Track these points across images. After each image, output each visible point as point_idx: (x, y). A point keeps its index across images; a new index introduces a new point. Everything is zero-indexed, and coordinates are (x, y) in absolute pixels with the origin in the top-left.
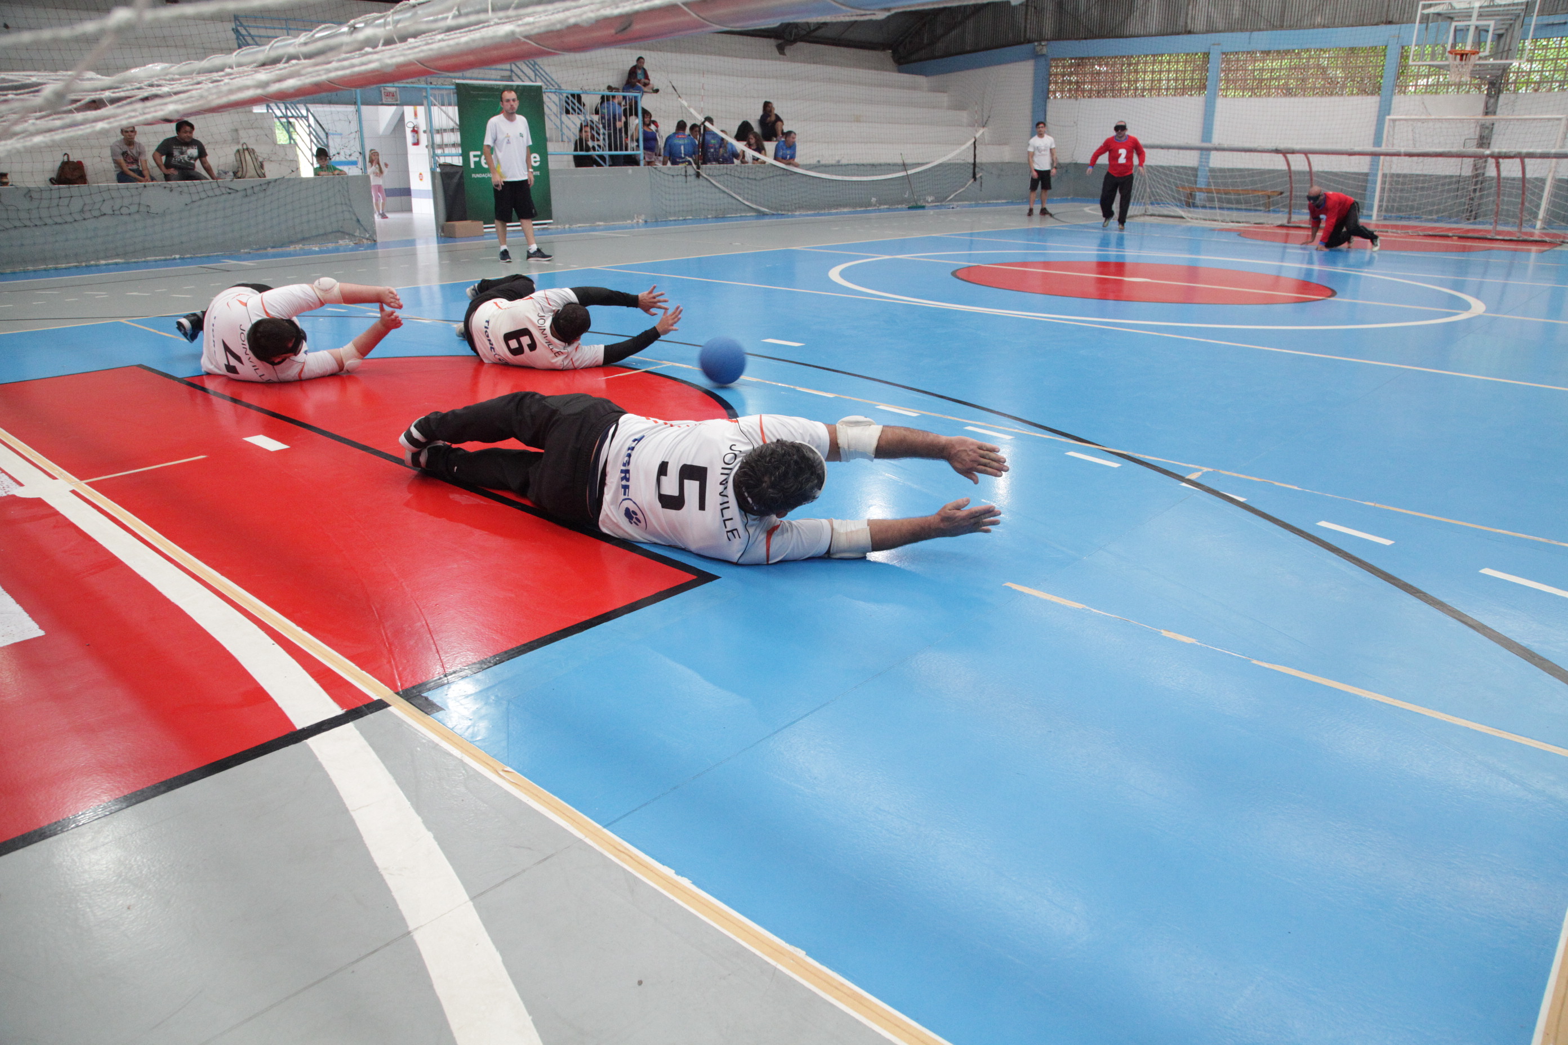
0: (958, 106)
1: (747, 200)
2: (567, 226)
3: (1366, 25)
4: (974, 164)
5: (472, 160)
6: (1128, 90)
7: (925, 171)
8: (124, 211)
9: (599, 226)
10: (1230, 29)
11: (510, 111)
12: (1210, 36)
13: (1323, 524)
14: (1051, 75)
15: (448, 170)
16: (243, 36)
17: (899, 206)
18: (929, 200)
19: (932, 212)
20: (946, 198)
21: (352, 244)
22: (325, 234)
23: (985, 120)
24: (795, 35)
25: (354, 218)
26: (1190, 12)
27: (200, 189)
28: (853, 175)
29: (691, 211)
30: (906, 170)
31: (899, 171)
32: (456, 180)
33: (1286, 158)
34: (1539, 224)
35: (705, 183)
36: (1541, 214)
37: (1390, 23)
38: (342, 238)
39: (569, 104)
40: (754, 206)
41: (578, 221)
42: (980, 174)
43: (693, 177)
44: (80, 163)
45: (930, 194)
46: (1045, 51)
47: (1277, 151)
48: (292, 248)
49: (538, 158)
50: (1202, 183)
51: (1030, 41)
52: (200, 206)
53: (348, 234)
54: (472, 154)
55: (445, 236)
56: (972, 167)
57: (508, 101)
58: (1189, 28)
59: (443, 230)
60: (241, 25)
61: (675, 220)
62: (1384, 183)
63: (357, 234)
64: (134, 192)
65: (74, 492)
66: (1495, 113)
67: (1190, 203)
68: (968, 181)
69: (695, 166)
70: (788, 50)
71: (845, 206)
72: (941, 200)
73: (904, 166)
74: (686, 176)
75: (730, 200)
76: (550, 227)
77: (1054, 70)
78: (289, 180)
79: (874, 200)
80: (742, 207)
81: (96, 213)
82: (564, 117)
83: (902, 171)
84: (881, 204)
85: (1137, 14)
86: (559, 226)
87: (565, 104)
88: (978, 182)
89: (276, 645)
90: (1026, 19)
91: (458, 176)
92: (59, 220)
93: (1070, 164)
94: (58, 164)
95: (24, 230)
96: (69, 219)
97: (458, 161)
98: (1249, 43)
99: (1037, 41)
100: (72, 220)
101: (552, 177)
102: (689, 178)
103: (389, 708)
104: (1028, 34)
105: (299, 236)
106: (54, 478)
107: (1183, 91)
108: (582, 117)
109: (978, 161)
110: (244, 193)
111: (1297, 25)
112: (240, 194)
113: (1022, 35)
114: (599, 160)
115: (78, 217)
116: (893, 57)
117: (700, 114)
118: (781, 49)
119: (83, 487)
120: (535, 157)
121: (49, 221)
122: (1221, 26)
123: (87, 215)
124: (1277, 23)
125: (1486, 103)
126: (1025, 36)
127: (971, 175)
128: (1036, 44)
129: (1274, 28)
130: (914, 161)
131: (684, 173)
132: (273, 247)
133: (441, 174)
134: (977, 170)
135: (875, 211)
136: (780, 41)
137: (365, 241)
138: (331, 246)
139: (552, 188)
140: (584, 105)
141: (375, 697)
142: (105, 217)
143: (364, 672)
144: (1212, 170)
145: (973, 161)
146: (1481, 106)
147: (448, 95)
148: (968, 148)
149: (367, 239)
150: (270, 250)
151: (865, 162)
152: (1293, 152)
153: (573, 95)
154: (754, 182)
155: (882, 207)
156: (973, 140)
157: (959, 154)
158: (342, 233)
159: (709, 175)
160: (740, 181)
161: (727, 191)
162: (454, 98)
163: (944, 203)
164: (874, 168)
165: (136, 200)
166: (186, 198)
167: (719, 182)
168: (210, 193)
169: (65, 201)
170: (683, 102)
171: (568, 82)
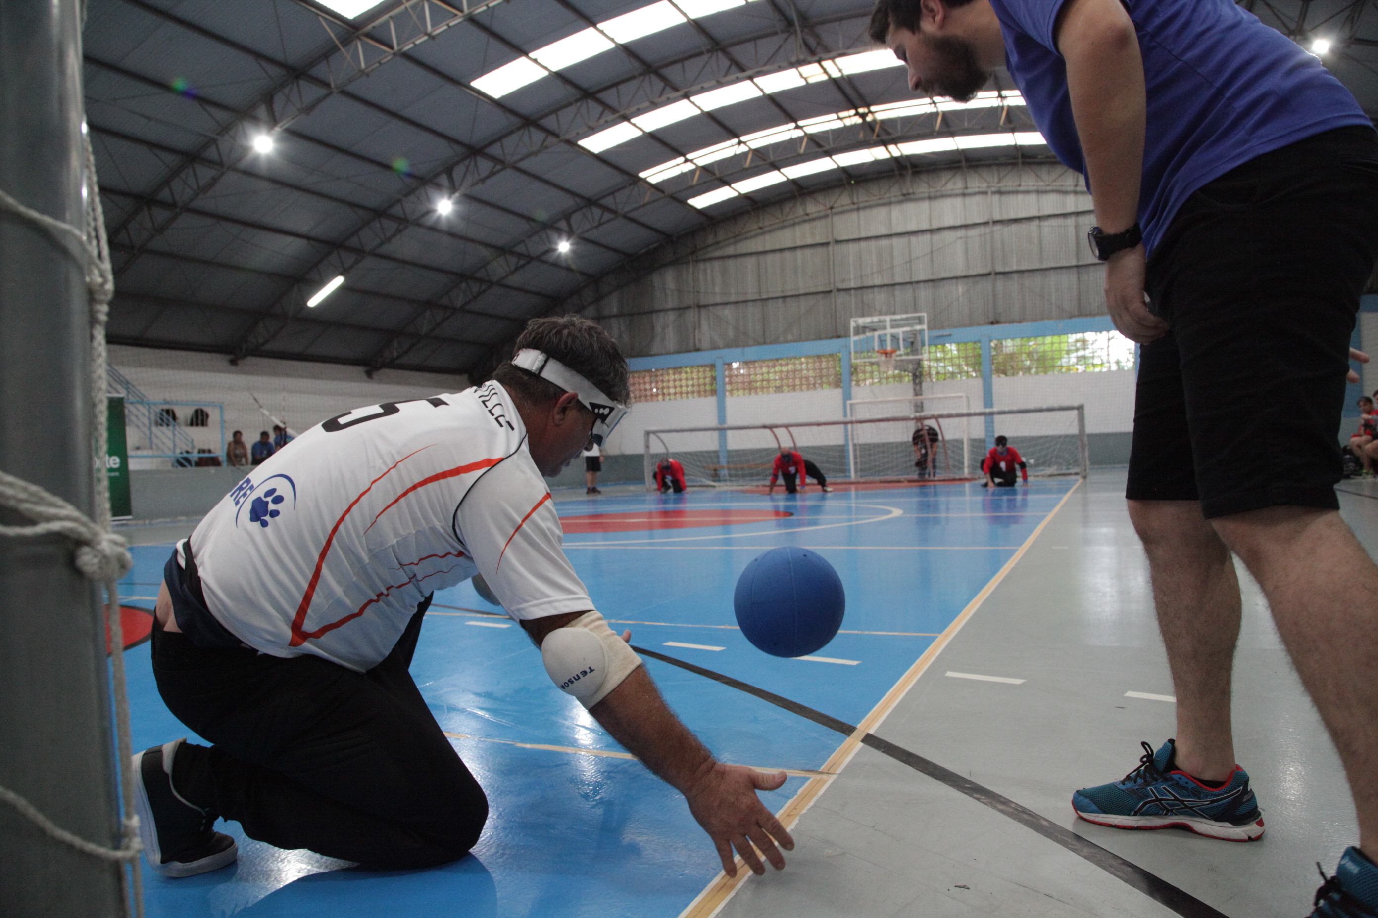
2: (145, 521)
3: (823, 339)
6: (657, 395)
10: (728, 346)
12: (713, 352)
13: (670, 644)
24: (381, 363)
26: (697, 336)
33: (773, 432)
34: (966, 471)
36: (966, 463)
37: (839, 337)
39: (161, 419)
41: (158, 517)
47: (765, 427)
49: (118, 461)
50: (723, 461)
58: (697, 347)
62: (855, 450)
66: (921, 394)
67: (716, 477)
70: (376, 375)
76: (129, 522)
85: (658, 339)
86: (139, 522)
87: (157, 419)
98: (743, 355)
101: (132, 478)
107: (700, 393)
111: (776, 341)
114: (183, 461)
118: (369, 375)
120: (114, 461)
122: (721, 344)
124: (762, 341)
125: (915, 390)
129: (759, 344)
136: (368, 368)
139: (132, 488)
140: (177, 419)
144: (729, 451)
146: (911, 392)
152: (777, 427)
170: (267, 413)
171: (158, 396)
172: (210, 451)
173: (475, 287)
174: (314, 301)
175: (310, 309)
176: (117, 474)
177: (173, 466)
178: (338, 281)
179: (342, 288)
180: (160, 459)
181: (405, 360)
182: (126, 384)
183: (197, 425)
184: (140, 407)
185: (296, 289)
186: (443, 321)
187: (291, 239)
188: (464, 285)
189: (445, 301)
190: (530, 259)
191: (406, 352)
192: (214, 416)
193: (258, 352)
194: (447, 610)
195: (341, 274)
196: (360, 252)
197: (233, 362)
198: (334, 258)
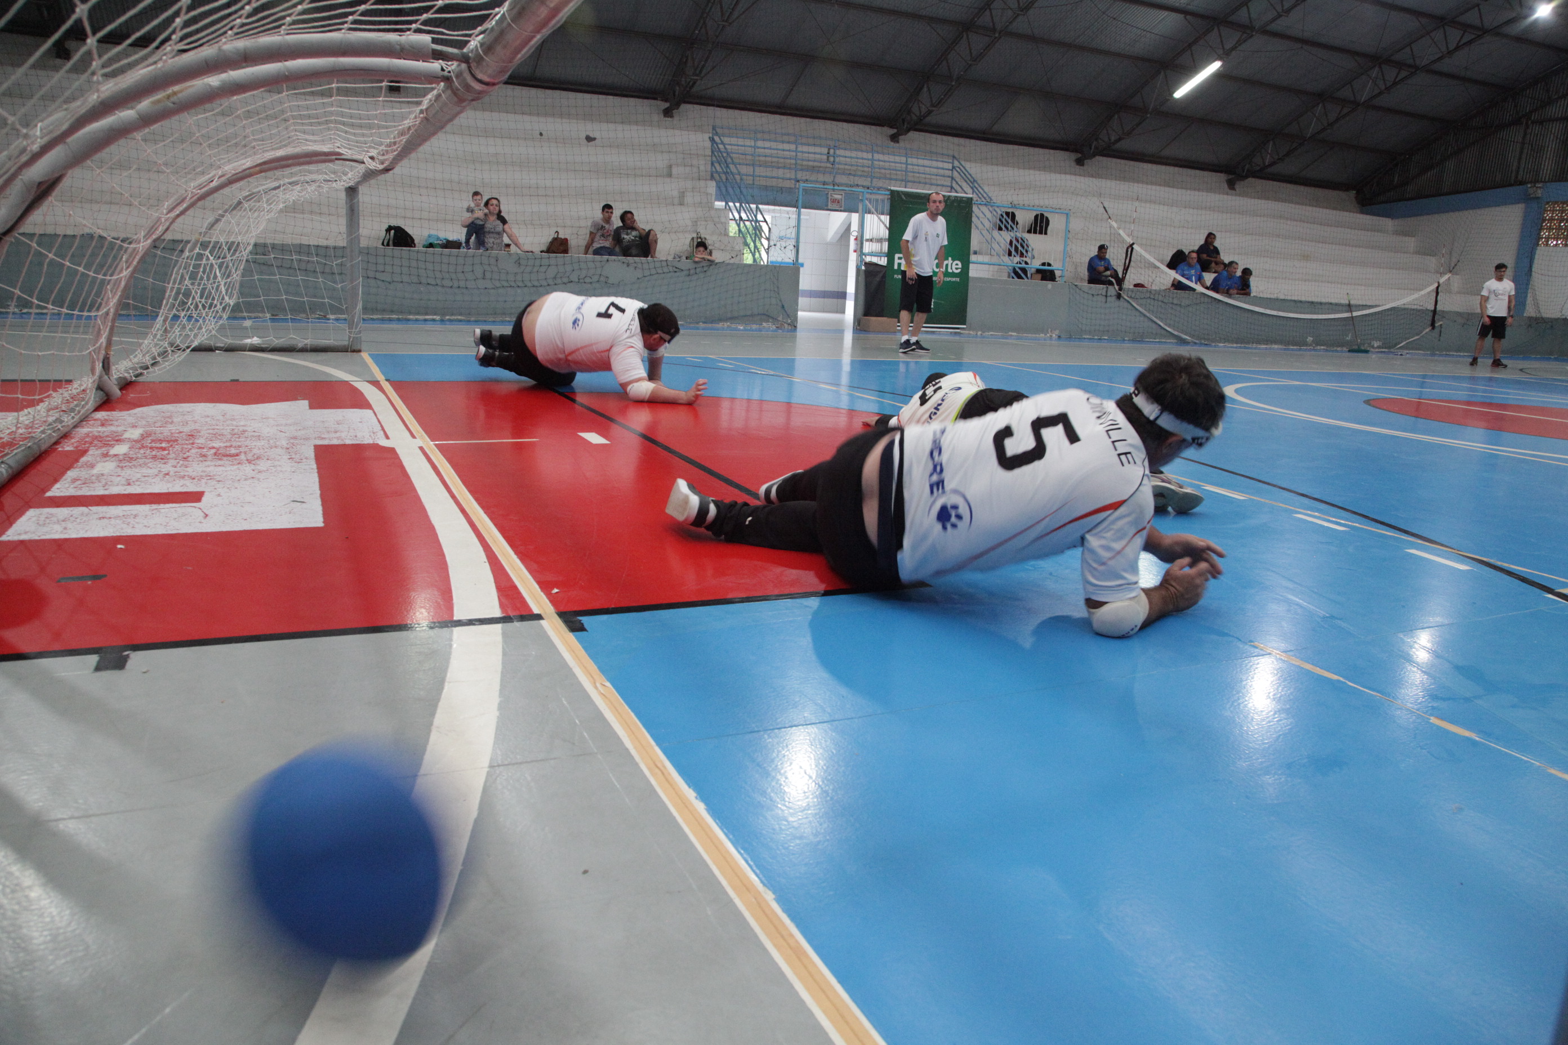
0: (1426, 251)
1: (1169, 326)
2: (979, 333)
4: (1435, 312)
5: (897, 261)
7: (1375, 313)
8: (588, 280)
9: (1011, 335)
11: (935, 212)
14: (1544, 220)
15: (871, 268)
16: (717, 144)
17: (1339, 349)
18: (1375, 345)
19: (1374, 356)
20: (1396, 345)
21: (774, 327)
22: (752, 315)
23: (1453, 265)
24: (1248, 170)
25: (780, 304)
27: (652, 265)
28: (1291, 312)
29: (1108, 331)
30: (1351, 312)
31: (1342, 312)
32: (878, 279)
35: (1126, 304)
38: (768, 321)
39: (1002, 222)
40: (1176, 333)
41: (989, 330)
42: (1441, 323)
43: (1114, 299)
44: (566, 240)
45: (1377, 339)
46: (1539, 193)
48: (720, 325)
49: (960, 266)
51: (1522, 183)
52: (649, 281)
53: (773, 318)
54: (897, 256)
55: (860, 330)
56: (1431, 314)
57: (935, 202)
59: (859, 324)
60: (717, 134)
61: (1090, 339)
63: (780, 319)
64: (598, 264)
65: (421, 448)
68: (1424, 329)
69: (1117, 287)
70: (1239, 185)
71: (1275, 342)
72: (1389, 346)
73: (1350, 307)
74: (1106, 296)
75: (1150, 323)
76: (964, 331)
77: (1548, 215)
78: (728, 264)
79: (1310, 339)
80: (1163, 332)
81: (565, 280)
82: (996, 233)
83: (1348, 312)
84: (1317, 345)
86: (971, 332)
87: (998, 222)
88: (1437, 330)
89: (487, 564)
90: (1520, 159)
91: (881, 275)
92: (536, 283)
93: (1557, 320)
94: (550, 239)
95: (509, 289)
96: (545, 283)
97: (883, 261)
99: (1531, 182)
100: (546, 284)
101: (971, 284)
102: (1109, 299)
103: (542, 622)
104: (1521, 172)
105: (729, 315)
106: (414, 437)
108: (1012, 234)
109: (1439, 308)
110: (688, 272)
112: (685, 273)
113: (1513, 175)
114: (1020, 272)
115: (551, 282)
116: (1356, 198)
117: (1128, 236)
118: (1231, 185)
119: (430, 446)
120: (957, 264)
121: (529, 284)
123: (559, 281)
126: (1516, 177)
127: (1429, 323)
128: (1529, 186)
130: (1361, 303)
131: (1104, 294)
132: (704, 323)
133: (865, 271)
134: (1437, 317)
135: (1310, 350)
136: (1231, 177)
137: (786, 326)
138: (754, 327)
139: (970, 295)
140: (1017, 223)
141: (536, 610)
142: (571, 284)
143: (542, 594)
145: (1433, 309)
147: (883, 201)
148: (1429, 293)
149: (789, 324)
150: (701, 325)
151: (1303, 299)
153: (1007, 214)
154: (1178, 308)
155: (1319, 347)
156: (1436, 285)
157: (1416, 299)
158: (767, 316)
159: (1131, 297)
160: (1163, 305)
161: (1148, 315)
162: (887, 207)
163: (1392, 350)
164: (1314, 306)
165: (599, 272)
166: (639, 274)
167: (1141, 305)
168: (660, 271)
169: (543, 269)
170: (1115, 225)
171: (1003, 198)
172: (1049, 265)
173: (1391, 73)
174: (1180, 93)
175: (1174, 99)
176: (958, 280)
177: (1009, 277)
178: (1215, 66)
179: (1218, 76)
180: (996, 267)
181: (1278, 168)
182: (973, 182)
183: (1035, 232)
184: (984, 209)
185: (1162, 76)
186: (1337, 120)
187: (1165, 13)
188: (1375, 72)
189: (1346, 93)
190: (1482, 32)
191: (1281, 160)
192: (1056, 223)
193: (1110, 151)
194: (1379, 525)
195: (1219, 58)
196: (1247, 30)
197: (1080, 162)
198: (1213, 36)
